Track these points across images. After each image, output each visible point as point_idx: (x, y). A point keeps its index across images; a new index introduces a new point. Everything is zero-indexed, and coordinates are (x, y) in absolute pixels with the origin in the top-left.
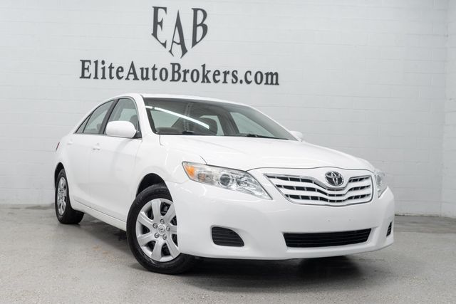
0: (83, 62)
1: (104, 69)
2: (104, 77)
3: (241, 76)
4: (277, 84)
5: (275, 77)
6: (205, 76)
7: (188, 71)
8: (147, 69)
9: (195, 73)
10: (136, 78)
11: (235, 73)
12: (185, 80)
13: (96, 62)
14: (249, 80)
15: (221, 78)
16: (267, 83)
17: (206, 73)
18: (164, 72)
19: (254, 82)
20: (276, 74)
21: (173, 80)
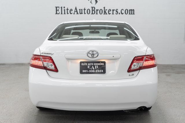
0: (56, 7)
1: (64, 10)
2: (65, 14)
3: (119, 11)
4: (134, 14)
5: (133, 11)
6: (105, 12)
7: (98, 10)
8: (82, 10)
9: (101, 11)
10: (77, 13)
11: (117, 10)
12: (97, 14)
13: (61, 7)
14: (123, 13)
15: (111, 12)
16: (130, 14)
17: (105, 10)
18: (88, 10)
19: (124, 13)
20: (133, 10)
21: (92, 14)
